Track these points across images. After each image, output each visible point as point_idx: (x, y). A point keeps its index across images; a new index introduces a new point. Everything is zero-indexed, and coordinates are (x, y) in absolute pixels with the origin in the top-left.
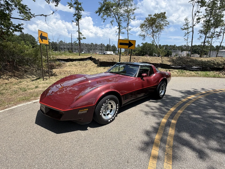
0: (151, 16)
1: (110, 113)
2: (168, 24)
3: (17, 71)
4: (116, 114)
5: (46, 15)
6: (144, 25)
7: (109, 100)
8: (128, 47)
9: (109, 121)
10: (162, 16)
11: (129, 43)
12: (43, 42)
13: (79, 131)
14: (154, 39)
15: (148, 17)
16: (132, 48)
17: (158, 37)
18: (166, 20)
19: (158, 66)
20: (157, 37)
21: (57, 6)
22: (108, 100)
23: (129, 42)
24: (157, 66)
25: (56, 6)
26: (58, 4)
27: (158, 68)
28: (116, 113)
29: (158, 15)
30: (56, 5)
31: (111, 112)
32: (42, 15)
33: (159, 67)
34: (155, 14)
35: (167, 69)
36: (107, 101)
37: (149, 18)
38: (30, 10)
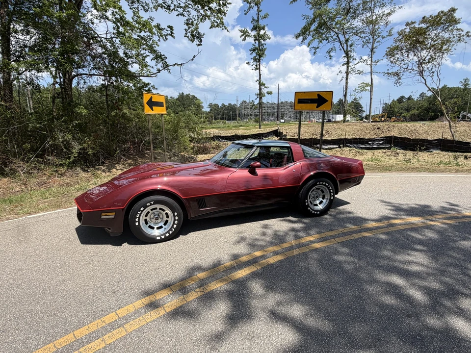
0: (413, 26)
1: (163, 226)
2: (468, 36)
3: (141, 157)
4: (173, 230)
5: (181, 64)
6: (397, 48)
7: (154, 204)
8: (317, 107)
9: (158, 238)
10: (447, 19)
11: (317, 98)
12: (153, 110)
13: (109, 245)
14: (425, 80)
15: (405, 27)
16: (324, 109)
17: (436, 73)
18: (459, 26)
19: (431, 145)
20: (433, 72)
21: (201, 45)
22: (152, 203)
23: (319, 95)
24: (429, 146)
25: (198, 45)
26: (201, 42)
27: (431, 150)
28: (175, 227)
29: (432, 18)
30: (198, 43)
31: (165, 224)
32: (176, 64)
33: (433, 148)
34: (424, 18)
35: (458, 154)
36: (148, 204)
37: (408, 30)
38: (166, 58)
